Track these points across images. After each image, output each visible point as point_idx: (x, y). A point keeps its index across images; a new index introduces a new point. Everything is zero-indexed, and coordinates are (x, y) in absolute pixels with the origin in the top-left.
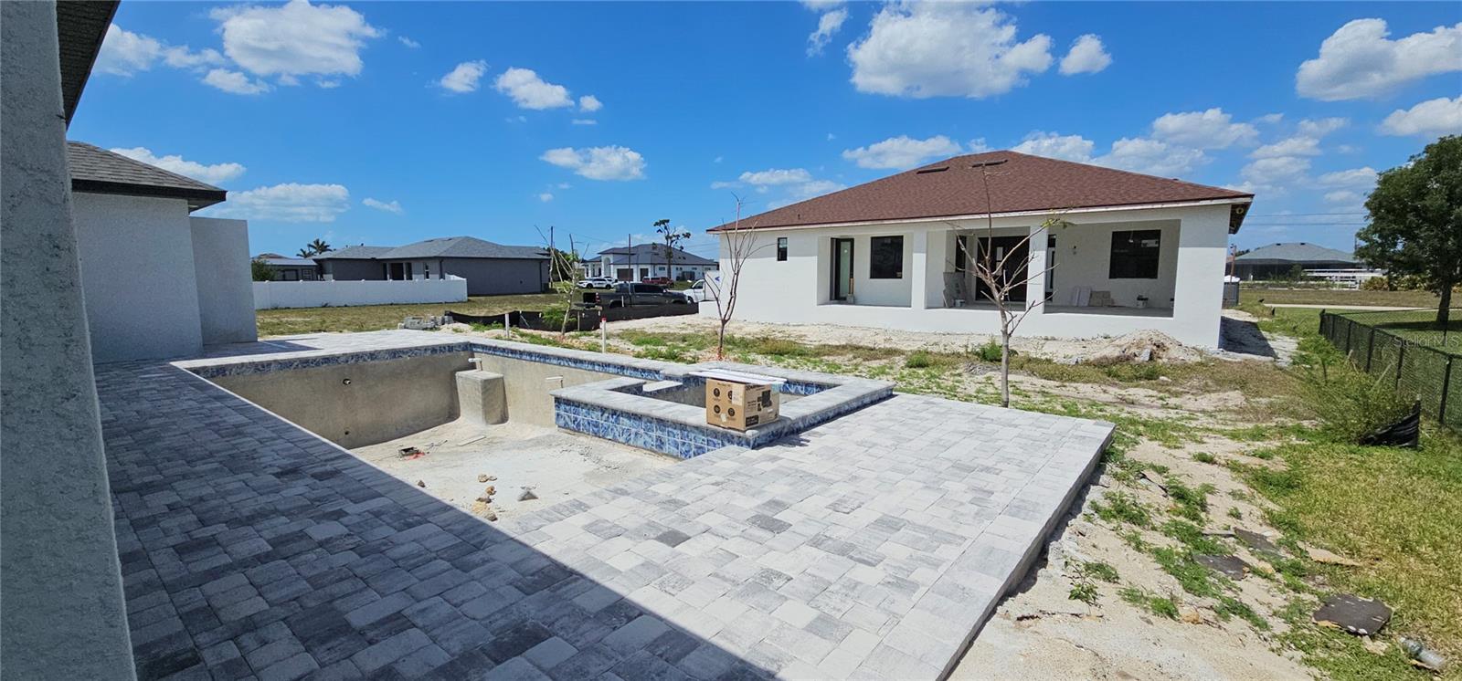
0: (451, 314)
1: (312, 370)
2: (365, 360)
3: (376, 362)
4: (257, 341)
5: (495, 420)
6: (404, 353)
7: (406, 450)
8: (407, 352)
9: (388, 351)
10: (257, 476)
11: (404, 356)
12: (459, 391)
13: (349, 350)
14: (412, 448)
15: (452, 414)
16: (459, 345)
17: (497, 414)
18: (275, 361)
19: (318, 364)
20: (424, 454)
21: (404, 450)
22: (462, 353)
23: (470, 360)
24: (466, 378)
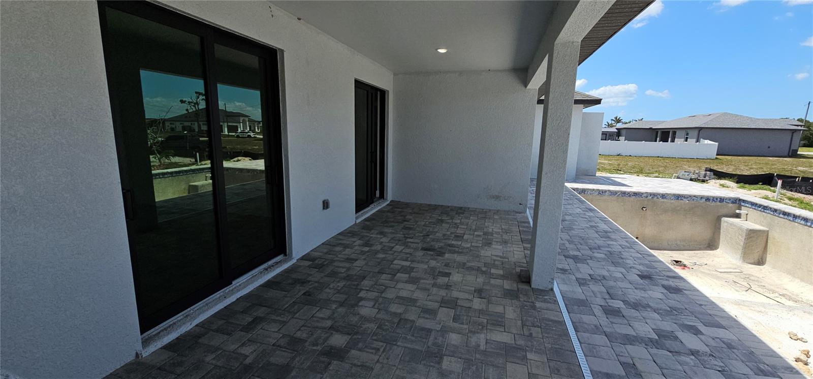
0: (711, 170)
1: (626, 198)
2: (658, 198)
3: (665, 200)
4: (595, 176)
5: (753, 261)
6: (685, 198)
7: (677, 262)
8: (687, 198)
9: (674, 195)
10: (628, 272)
11: (684, 200)
12: (721, 231)
13: (649, 191)
14: (681, 262)
15: (711, 245)
16: (730, 199)
17: (756, 256)
18: (609, 190)
19: (630, 196)
20: (689, 268)
21: (675, 261)
22: (731, 205)
23: (738, 211)
24: (732, 224)
